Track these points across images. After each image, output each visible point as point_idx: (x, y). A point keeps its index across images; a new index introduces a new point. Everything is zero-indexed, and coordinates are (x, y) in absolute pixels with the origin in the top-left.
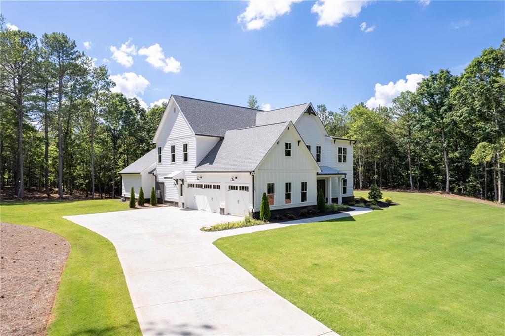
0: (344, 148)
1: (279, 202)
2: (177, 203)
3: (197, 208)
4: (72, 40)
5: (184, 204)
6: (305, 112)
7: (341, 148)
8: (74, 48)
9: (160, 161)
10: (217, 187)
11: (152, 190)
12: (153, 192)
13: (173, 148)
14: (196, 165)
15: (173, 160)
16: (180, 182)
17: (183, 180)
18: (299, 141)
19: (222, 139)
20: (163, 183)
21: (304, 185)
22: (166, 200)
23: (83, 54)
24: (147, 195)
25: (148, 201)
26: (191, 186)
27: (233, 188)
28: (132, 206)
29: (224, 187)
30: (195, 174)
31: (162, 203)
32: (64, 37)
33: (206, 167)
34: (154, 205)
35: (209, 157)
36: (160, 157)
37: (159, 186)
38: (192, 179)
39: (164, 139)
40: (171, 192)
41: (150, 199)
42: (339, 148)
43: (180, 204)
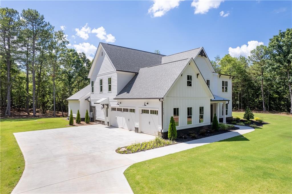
0: (226, 82)
1: (183, 124)
2: (104, 122)
3: (118, 126)
4: (41, 14)
5: (108, 123)
6: (199, 55)
7: (224, 81)
8: (43, 19)
9: (93, 91)
10: (133, 111)
11: (86, 112)
12: (87, 114)
13: (101, 81)
14: (117, 94)
15: (101, 90)
16: (106, 107)
17: (108, 105)
18: (198, 75)
19: (137, 74)
20: (94, 107)
21: (201, 109)
22: (97, 119)
23: (49, 23)
24: (83, 115)
25: (83, 120)
26: (114, 109)
27: (144, 111)
28: (71, 124)
29: (138, 110)
30: (116, 100)
31: (94, 122)
32: (36, 12)
33: (125, 95)
34: (88, 123)
35: (127, 88)
36: (93, 88)
37: (92, 109)
38: (114, 104)
39: (95, 75)
40: (100, 115)
41: (85, 118)
42: (223, 81)
43: (106, 123)
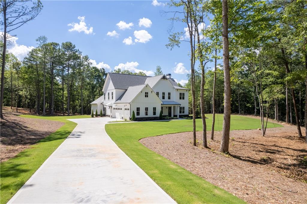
0: (183, 93)
1: (142, 114)
2: (110, 116)
6: (162, 78)
8: (74, 48)
9: (105, 99)
12: (101, 111)
14: (115, 100)
16: (111, 107)
18: (152, 91)
19: (126, 90)
20: (105, 108)
22: (107, 115)
26: (114, 109)
27: (126, 109)
28: (93, 117)
29: (123, 109)
30: (115, 104)
31: (105, 116)
32: (71, 43)
39: (106, 90)
40: (108, 112)
41: (100, 114)
42: (180, 93)
